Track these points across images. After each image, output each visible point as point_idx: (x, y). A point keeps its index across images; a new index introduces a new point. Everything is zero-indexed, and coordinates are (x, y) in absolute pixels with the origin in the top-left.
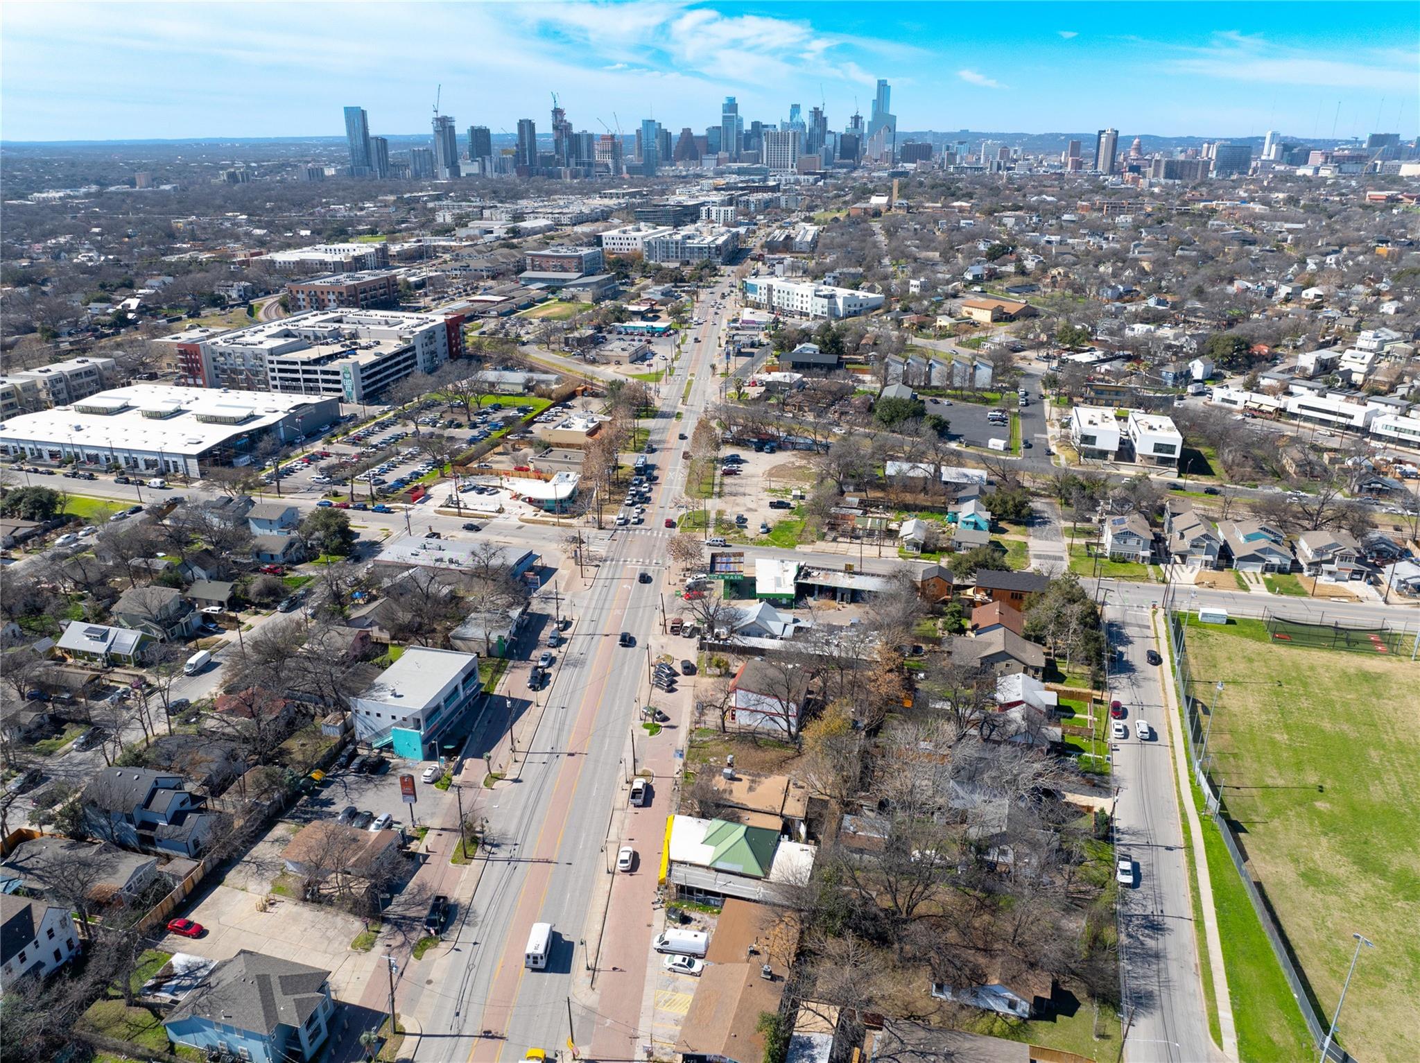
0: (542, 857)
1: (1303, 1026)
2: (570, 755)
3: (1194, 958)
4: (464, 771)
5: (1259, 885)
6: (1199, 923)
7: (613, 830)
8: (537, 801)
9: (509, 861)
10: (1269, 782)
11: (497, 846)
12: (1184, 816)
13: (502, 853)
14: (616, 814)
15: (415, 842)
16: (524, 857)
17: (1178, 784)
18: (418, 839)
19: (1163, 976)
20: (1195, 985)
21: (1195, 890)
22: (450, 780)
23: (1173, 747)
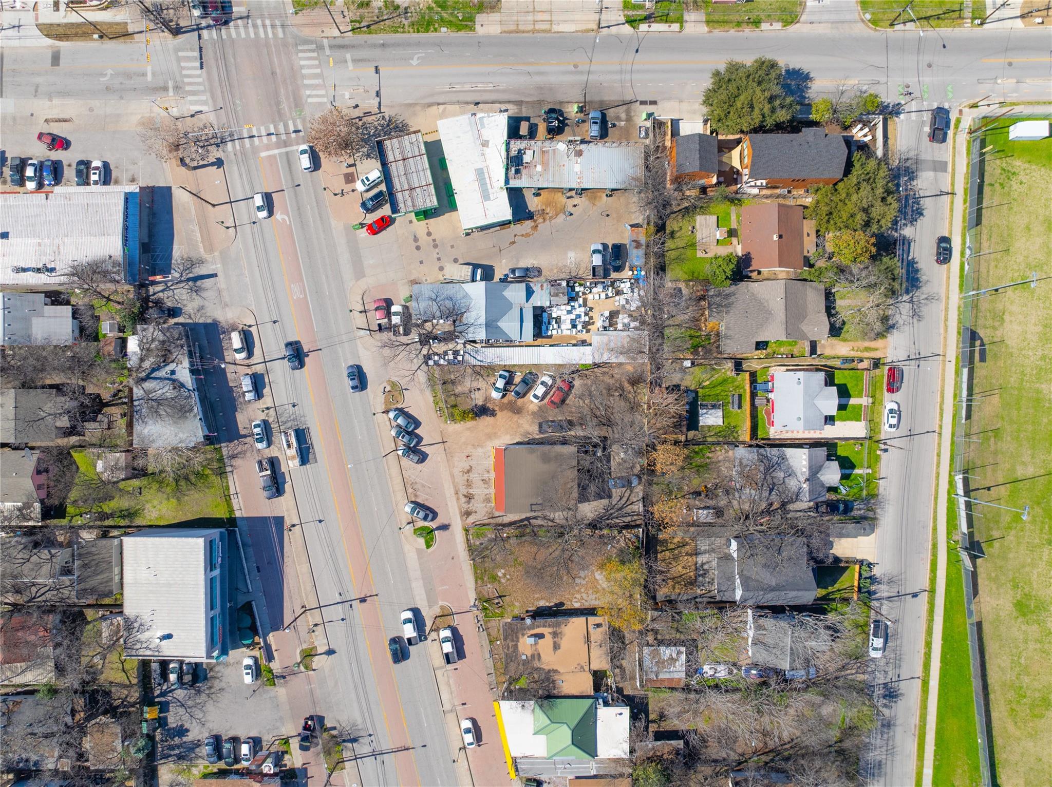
0: (399, 745)
1: (977, 768)
2: (363, 600)
3: (915, 720)
4: (275, 654)
5: (979, 625)
6: (925, 683)
7: (445, 696)
8: (362, 677)
9: (374, 754)
10: (1020, 472)
11: (354, 740)
12: (935, 546)
13: (363, 748)
14: (439, 673)
15: (287, 757)
16: (385, 747)
17: (936, 498)
18: (286, 752)
19: (891, 743)
20: (912, 746)
21: (928, 644)
22: (270, 671)
23: (940, 434)
